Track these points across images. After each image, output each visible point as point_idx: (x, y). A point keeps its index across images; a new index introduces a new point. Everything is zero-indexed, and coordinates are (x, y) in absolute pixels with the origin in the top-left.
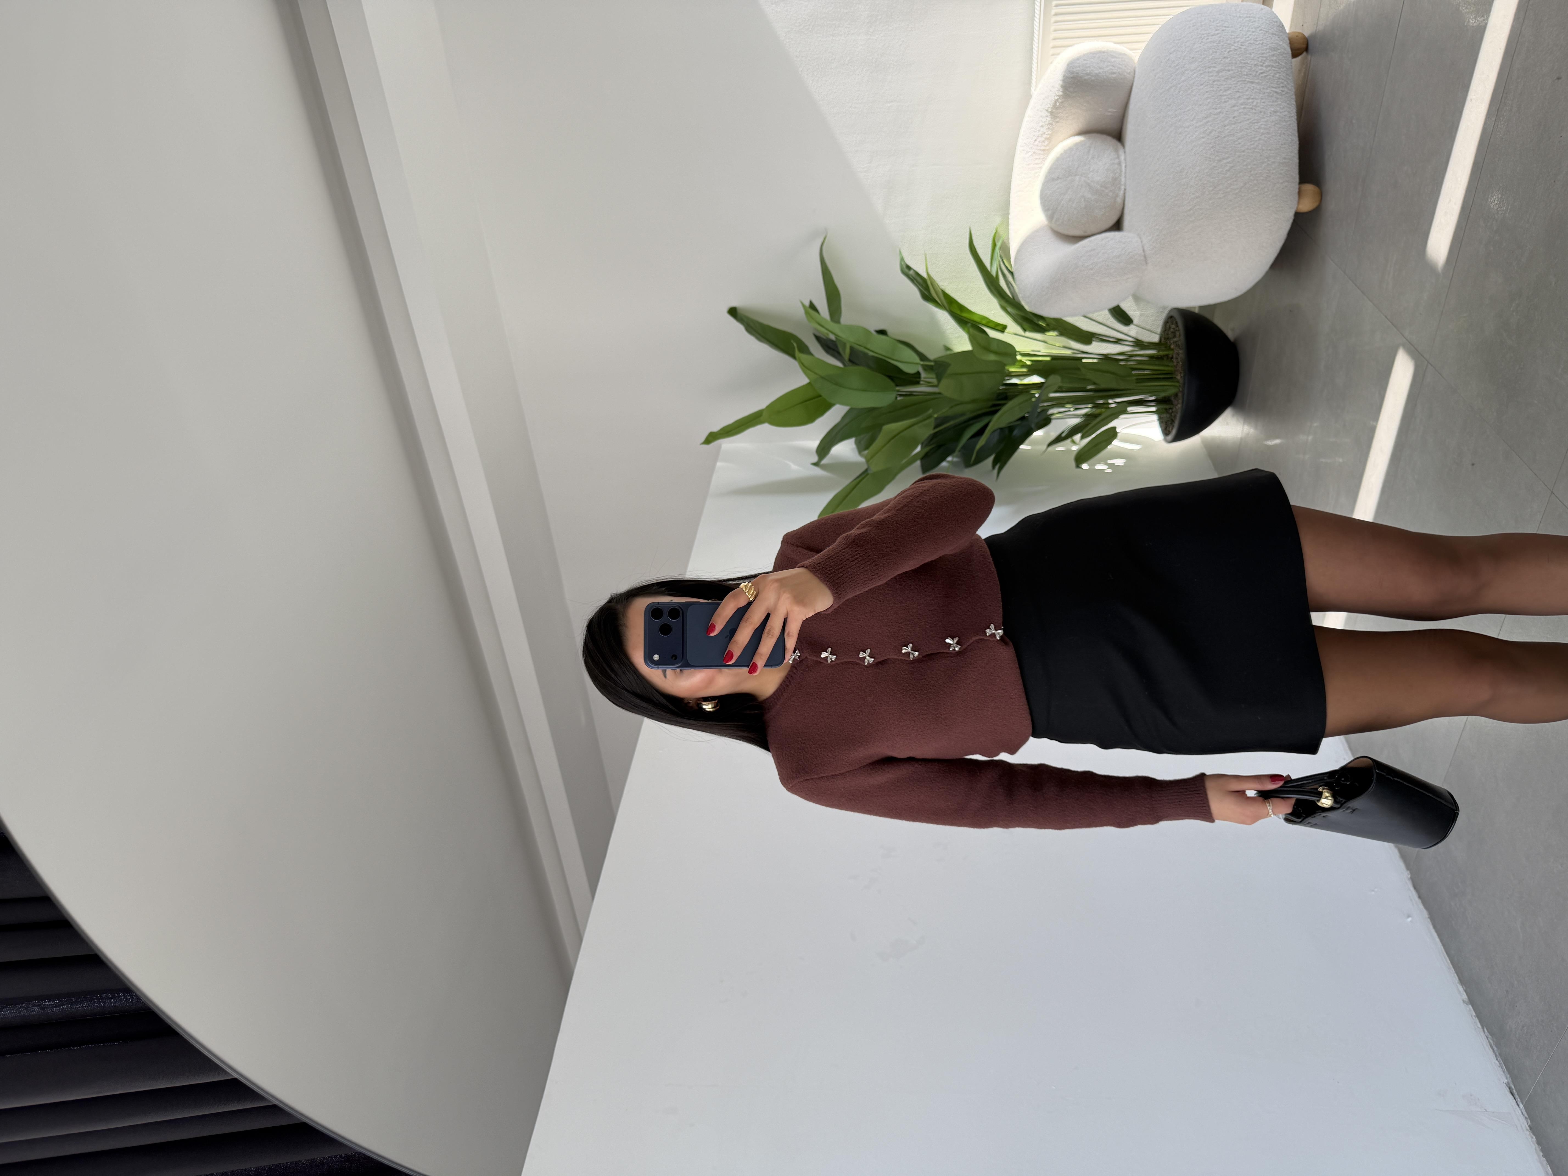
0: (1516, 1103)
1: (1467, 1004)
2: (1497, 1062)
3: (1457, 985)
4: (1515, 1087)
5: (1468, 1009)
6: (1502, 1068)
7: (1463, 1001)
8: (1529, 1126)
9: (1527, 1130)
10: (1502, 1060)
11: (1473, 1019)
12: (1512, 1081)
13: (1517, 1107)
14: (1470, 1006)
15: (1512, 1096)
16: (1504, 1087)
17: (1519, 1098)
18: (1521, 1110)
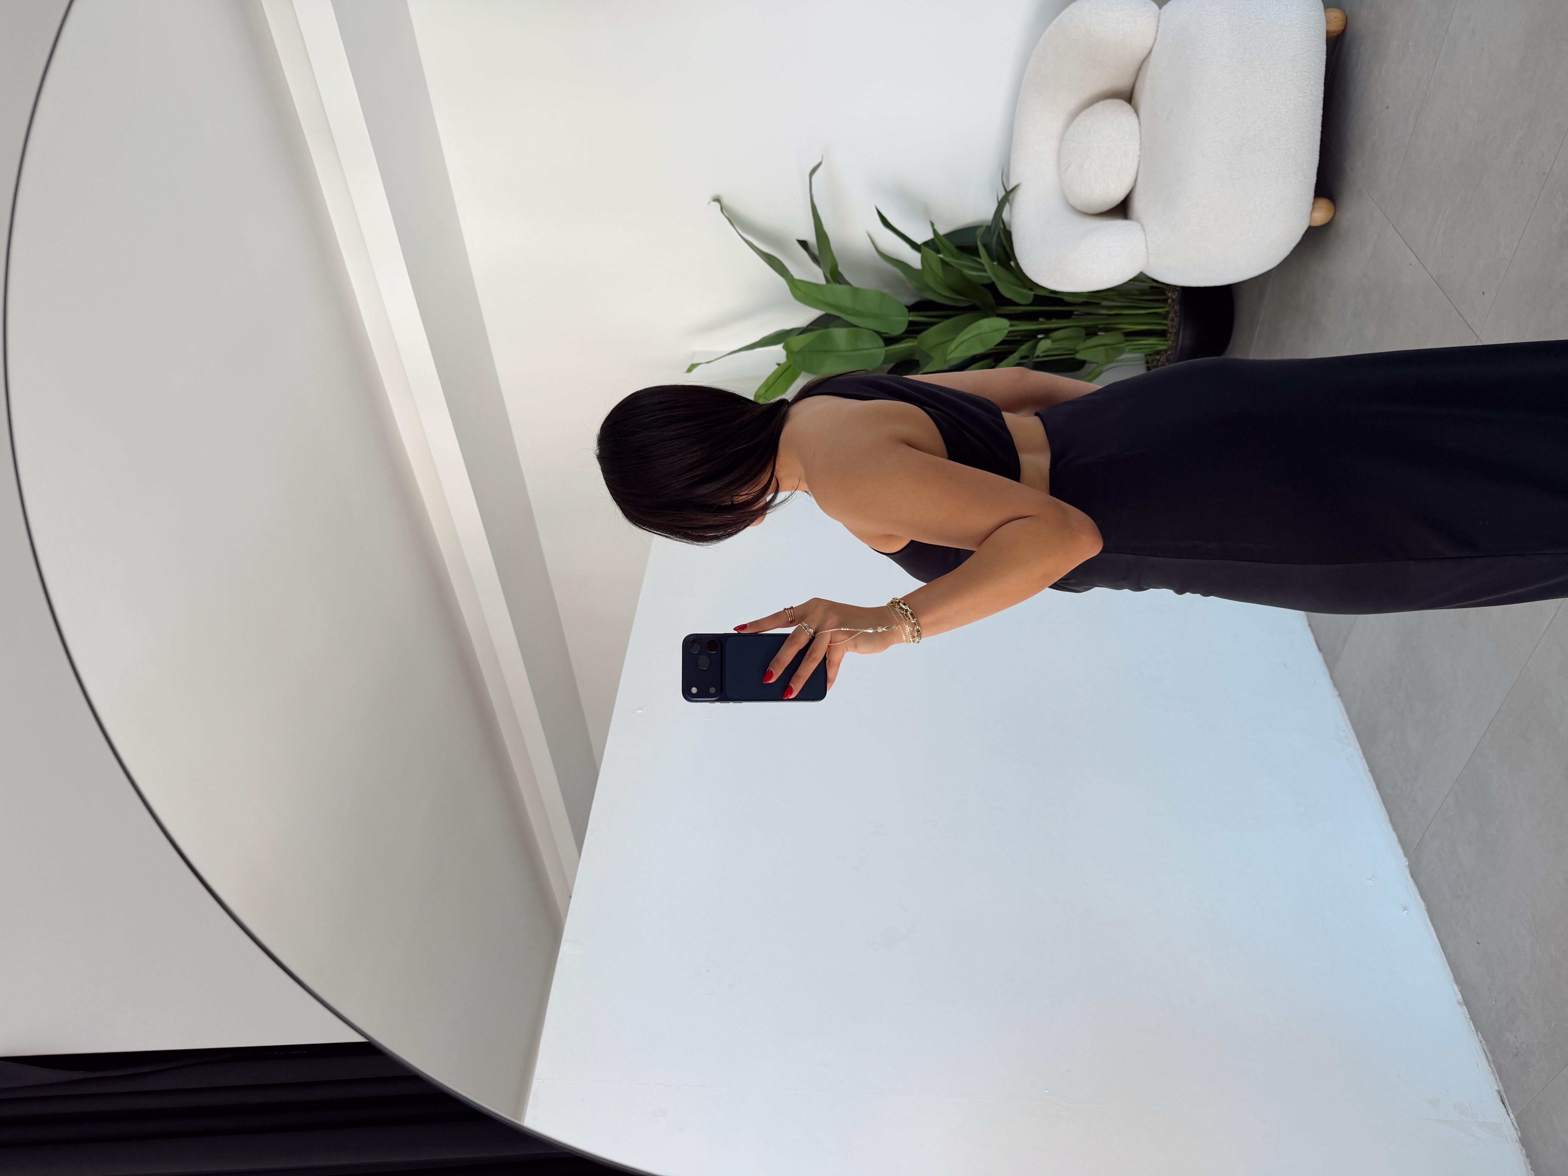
0: (1506, 1112)
1: (1462, 1005)
2: (1490, 1068)
3: (1452, 984)
4: (1506, 1096)
5: (1462, 1010)
6: (1494, 1075)
7: (1458, 1002)
8: (1519, 1138)
9: (1517, 1141)
10: (1495, 1068)
11: (1468, 1022)
12: (1505, 1091)
13: (1507, 1115)
14: (1465, 1007)
15: (1503, 1105)
16: (1496, 1095)
17: (1511, 1108)
18: (1511, 1119)
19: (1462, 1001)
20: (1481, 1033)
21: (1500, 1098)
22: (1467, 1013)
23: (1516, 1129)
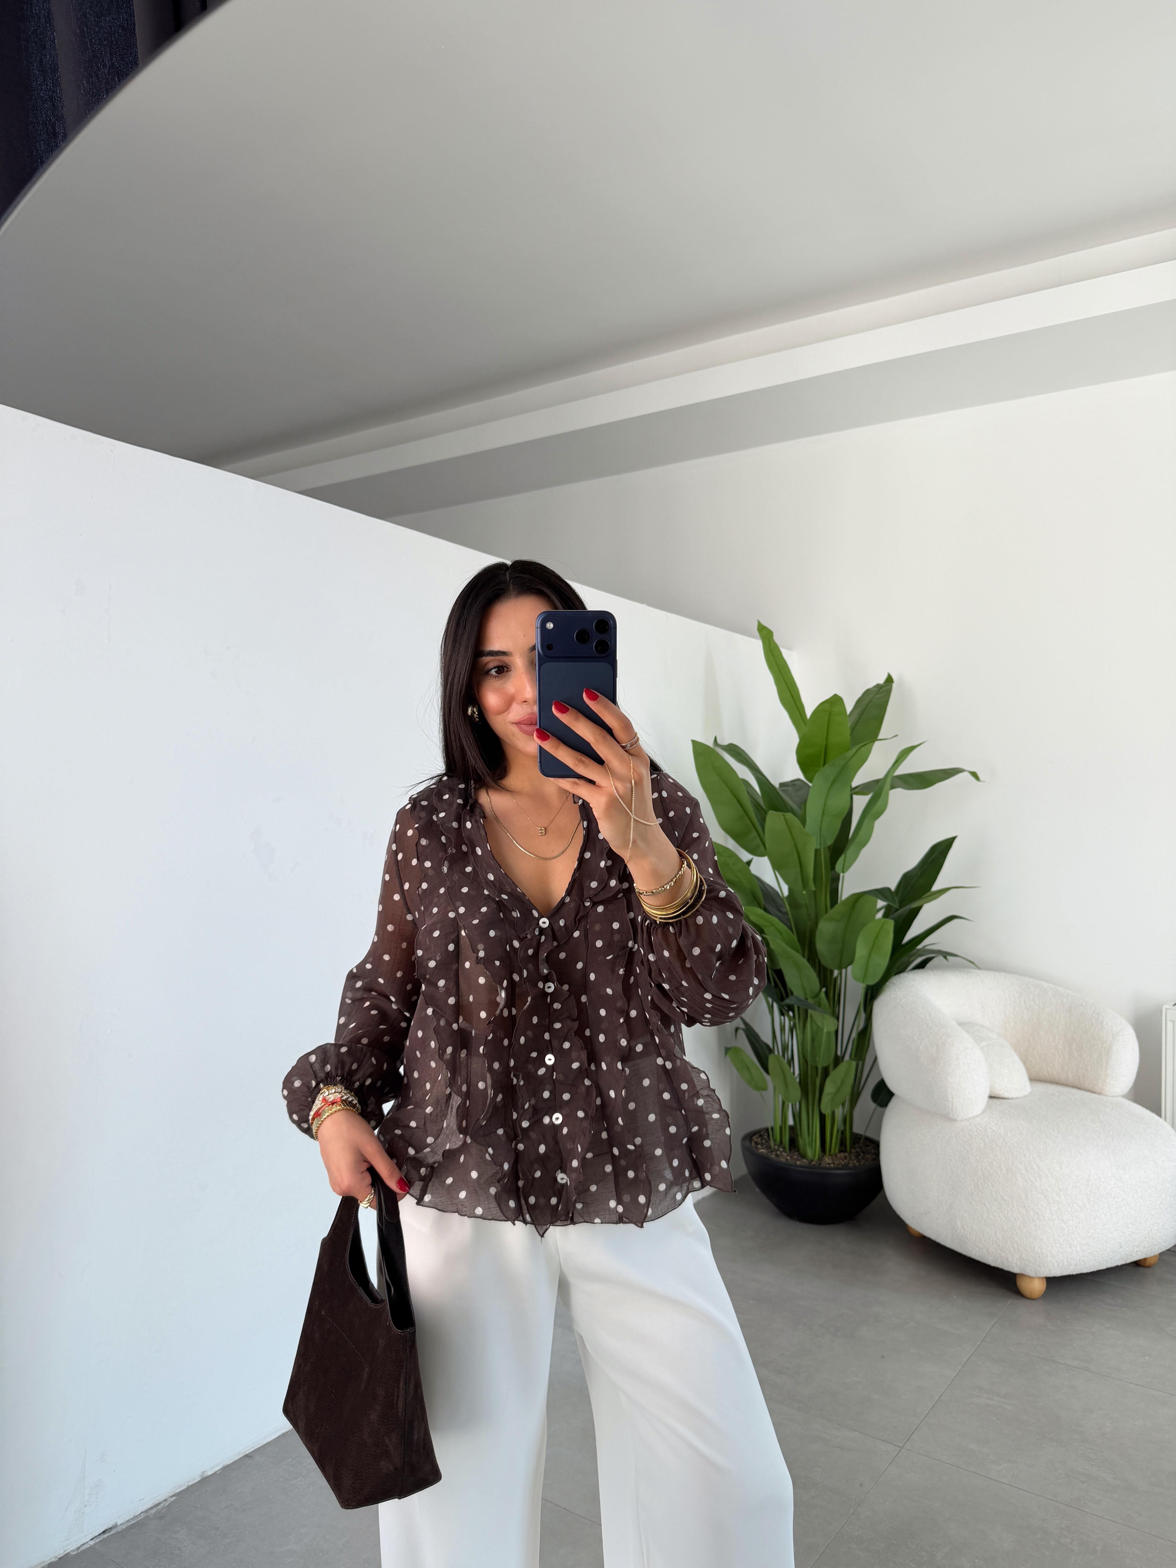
0: (93, 1537)
1: (203, 1474)
2: (139, 1513)
3: (221, 1463)
4: (112, 1535)
5: (197, 1477)
6: (132, 1519)
7: (204, 1472)
8: (69, 1553)
9: (65, 1551)
10: (140, 1519)
11: (184, 1484)
12: (118, 1533)
13: (91, 1538)
14: (199, 1479)
15: (102, 1531)
16: (111, 1523)
17: (101, 1541)
18: (87, 1542)
19: (205, 1475)
20: (175, 1499)
21: (108, 1528)
22: (193, 1483)
23: (78, 1548)
